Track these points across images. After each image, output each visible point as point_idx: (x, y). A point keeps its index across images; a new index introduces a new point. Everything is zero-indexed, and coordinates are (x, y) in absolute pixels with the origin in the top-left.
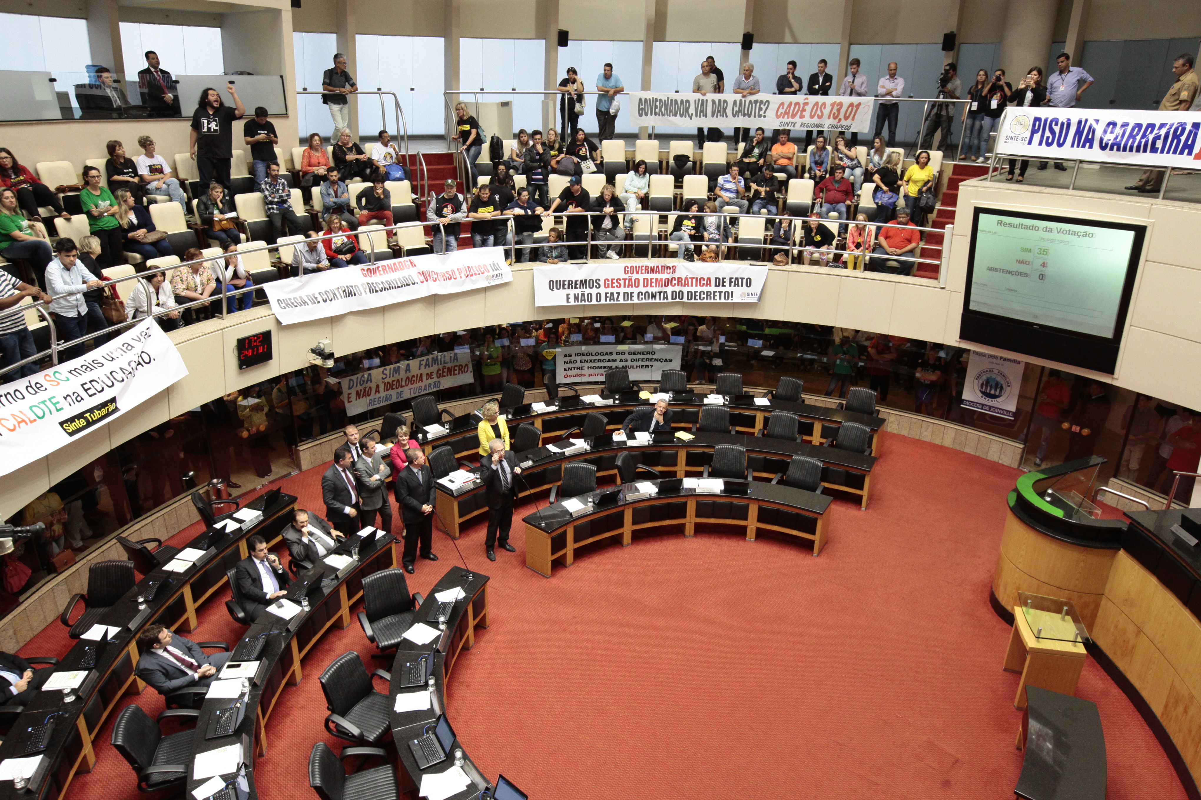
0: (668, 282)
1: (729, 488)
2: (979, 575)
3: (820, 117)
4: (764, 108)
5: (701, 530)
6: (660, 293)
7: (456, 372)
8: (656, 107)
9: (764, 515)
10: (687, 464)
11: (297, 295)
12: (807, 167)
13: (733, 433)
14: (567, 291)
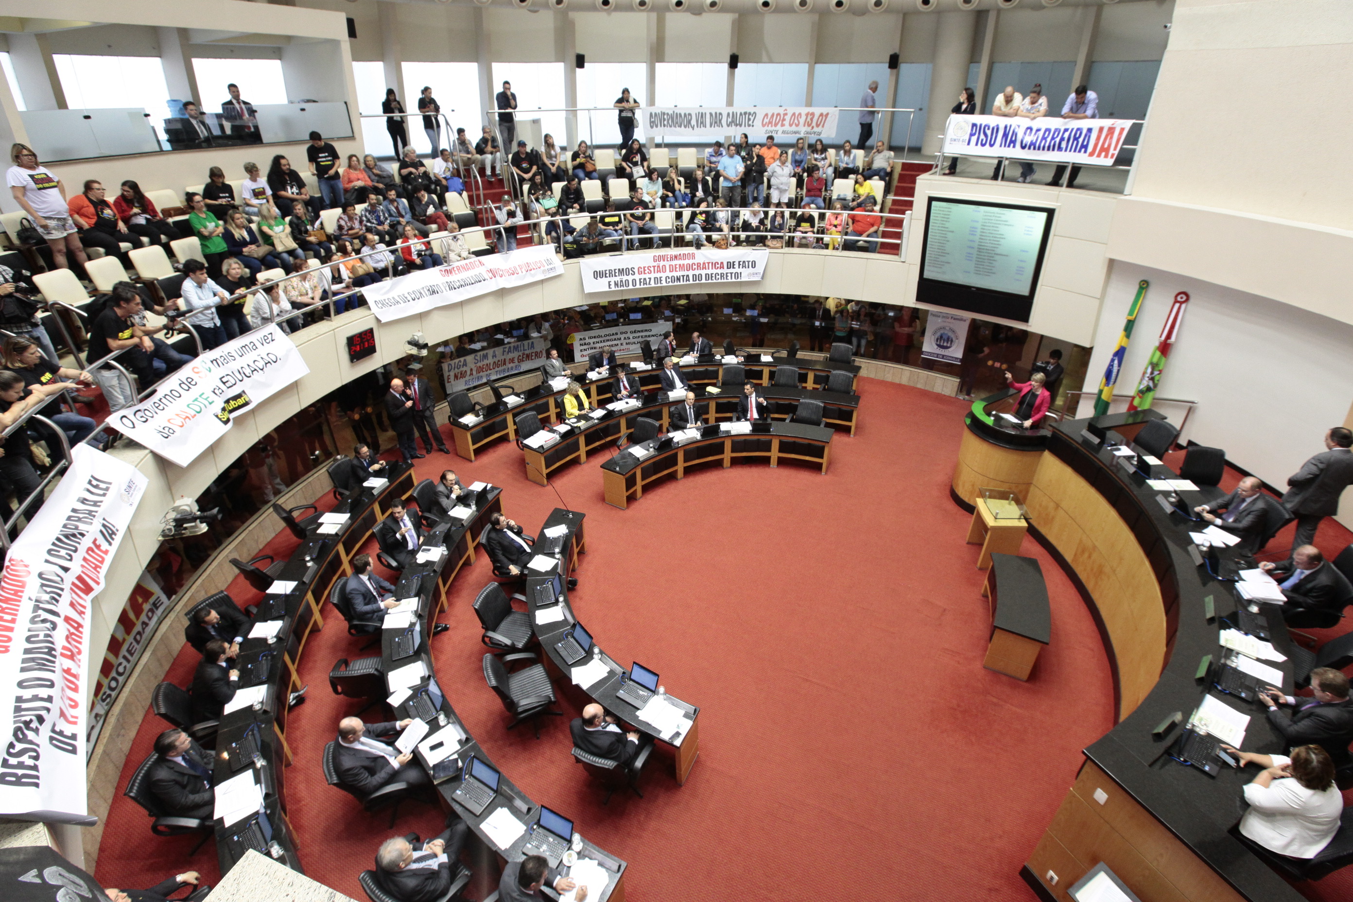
0: (689, 267)
2: (941, 477)
3: (797, 125)
4: (752, 118)
5: (736, 462)
6: (683, 276)
7: (533, 357)
8: (664, 120)
9: (784, 447)
10: (717, 412)
11: (390, 295)
14: (609, 279)
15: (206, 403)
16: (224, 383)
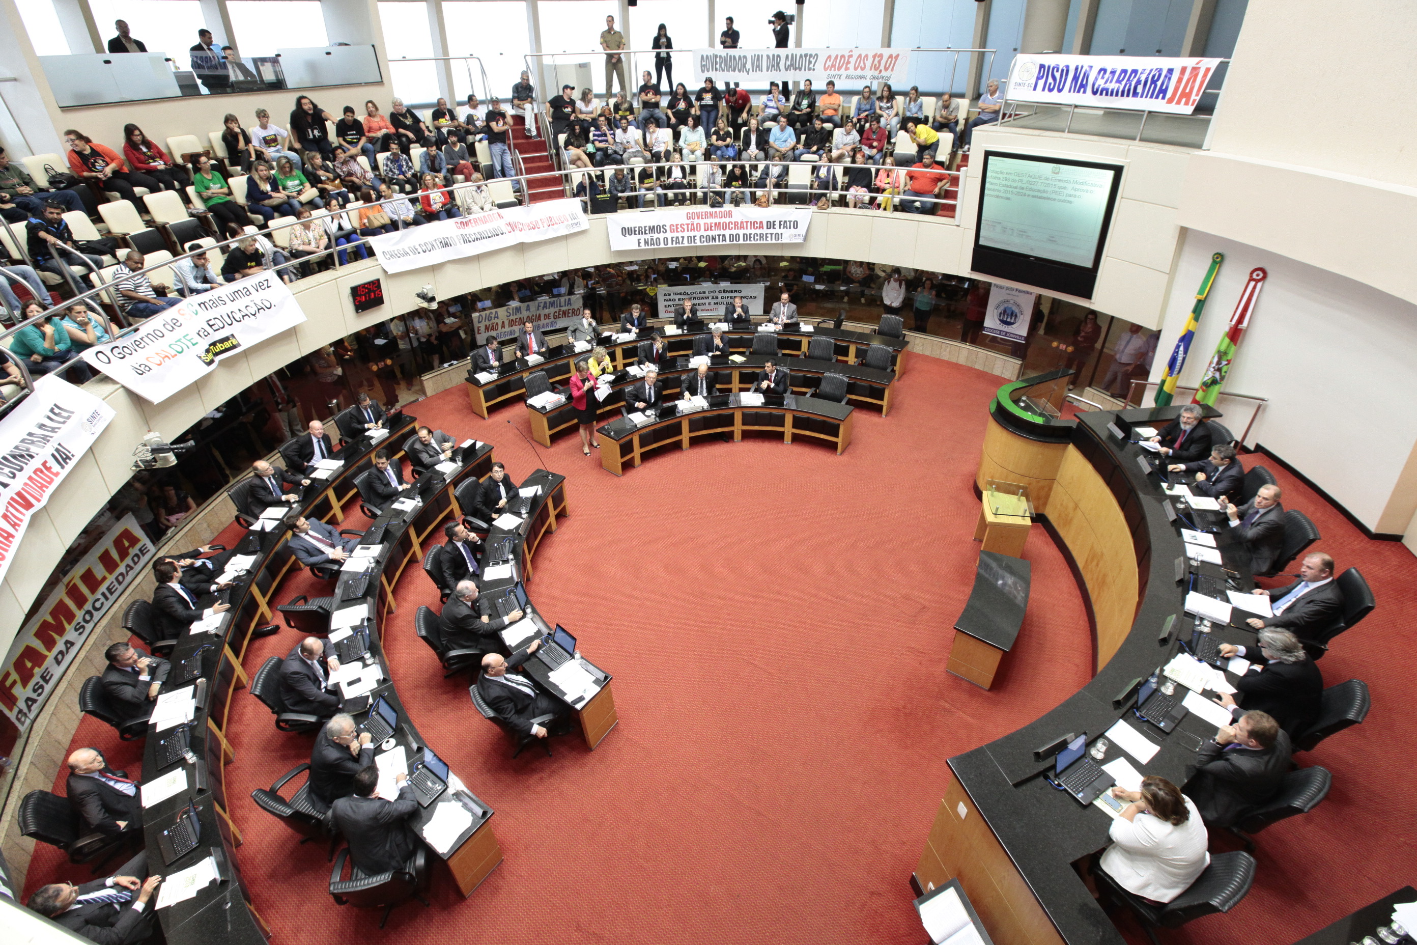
0: (726, 226)
2: (971, 467)
3: (863, 69)
4: (813, 61)
5: (747, 436)
6: (719, 236)
8: (717, 63)
9: (798, 423)
10: (740, 382)
11: (400, 246)
12: (851, 117)
13: (780, 355)
14: (638, 237)
15: (190, 344)
16: (211, 326)
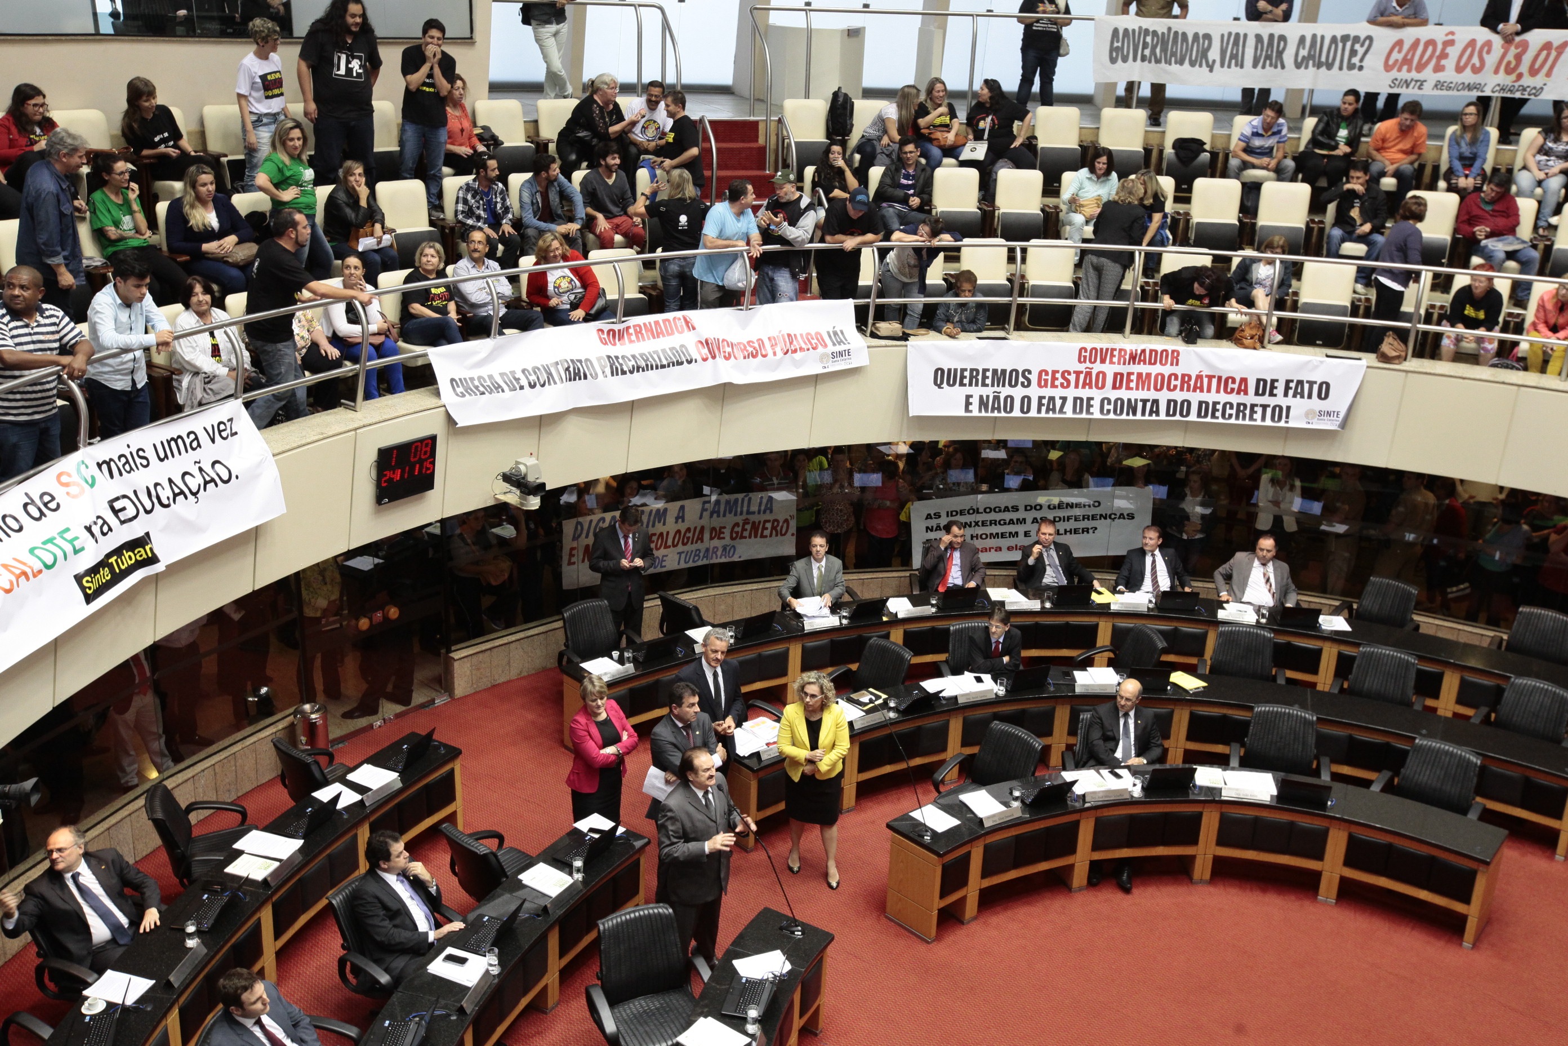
0: (1163, 383)
1: (1286, 794)
3: (1476, 70)
4: (1361, 51)
5: (1226, 872)
6: (1145, 402)
7: (767, 533)
8: (1145, 46)
9: (1359, 854)
10: (1190, 737)
11: (484, 372)
12: (1444, 168)
13: (1281, 681)
14: (968, 390)
15: (68, 548)
16: (116, 512)
